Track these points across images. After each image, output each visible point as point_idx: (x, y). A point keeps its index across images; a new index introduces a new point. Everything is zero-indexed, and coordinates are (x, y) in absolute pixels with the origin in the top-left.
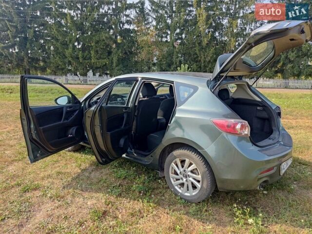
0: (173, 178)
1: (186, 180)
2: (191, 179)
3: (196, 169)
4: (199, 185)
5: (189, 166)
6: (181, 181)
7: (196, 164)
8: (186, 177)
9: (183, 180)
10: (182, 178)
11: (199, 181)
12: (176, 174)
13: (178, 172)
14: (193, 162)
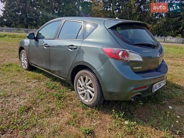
0: (79, 90)
1: (86, 91)
2: (89, 90)
3: (92, 83)
4: (93, 95)
5: (88, 81)
6: (83, 92)
7: (92, 80)
8: (86, 89)
9: (84, 91)
10: (84, 90)
11: (93, 92)
12: (81, 87)
13: (82, 86)
14: (90, 79)
